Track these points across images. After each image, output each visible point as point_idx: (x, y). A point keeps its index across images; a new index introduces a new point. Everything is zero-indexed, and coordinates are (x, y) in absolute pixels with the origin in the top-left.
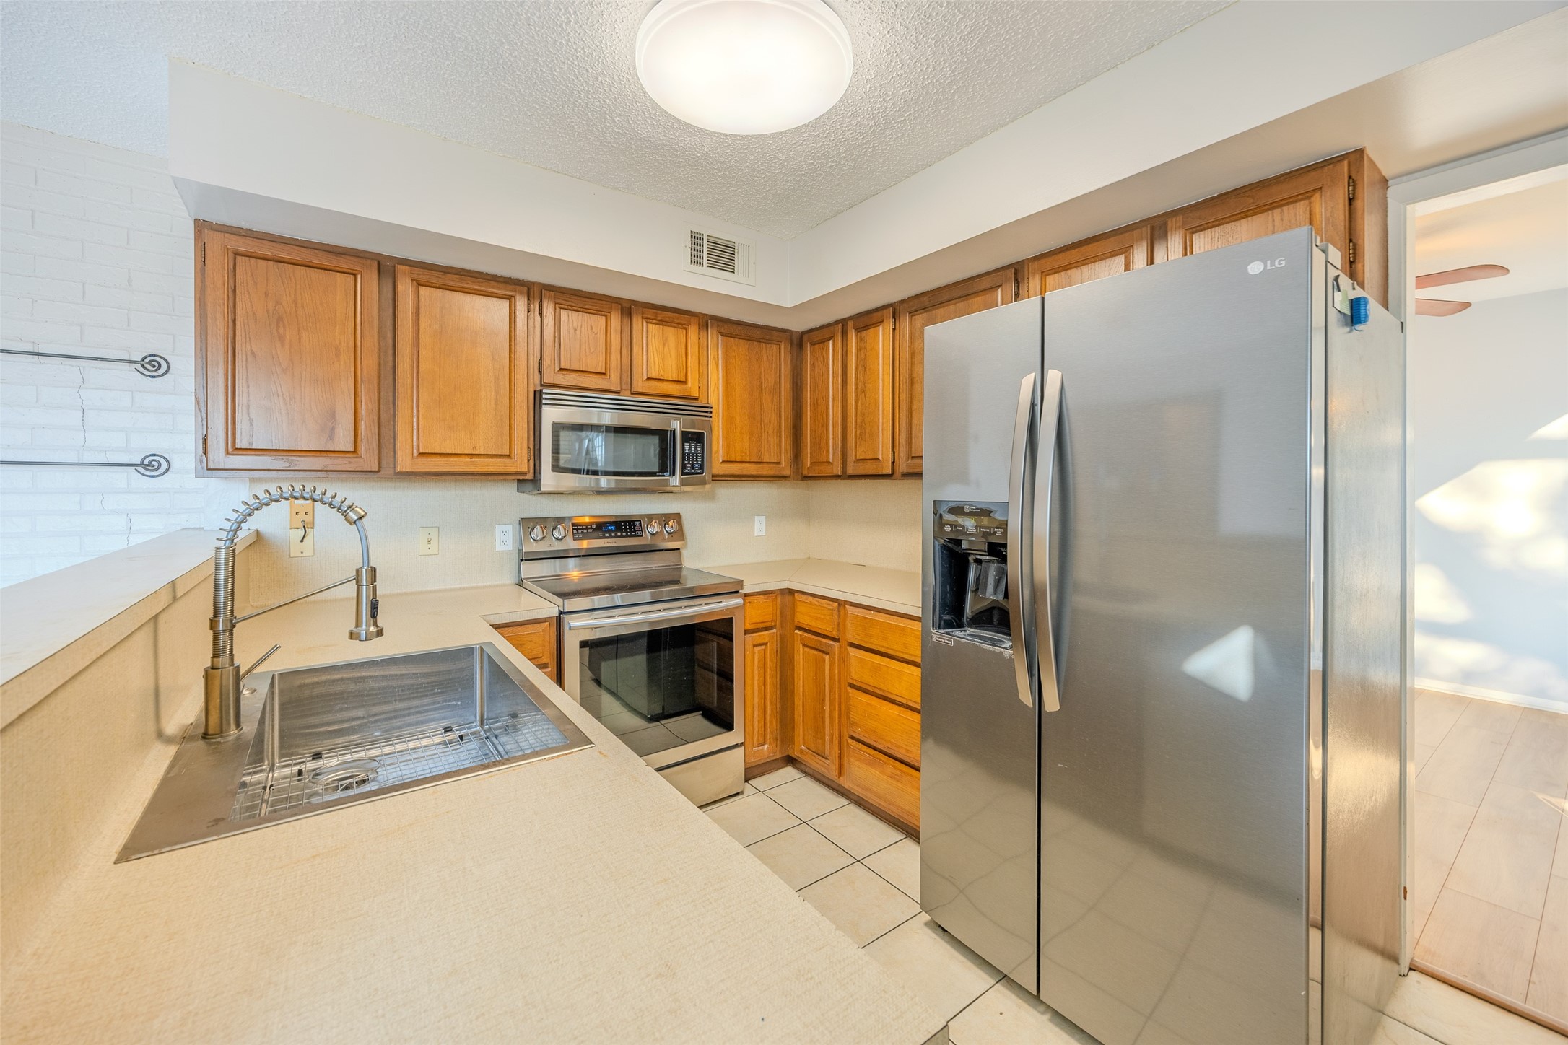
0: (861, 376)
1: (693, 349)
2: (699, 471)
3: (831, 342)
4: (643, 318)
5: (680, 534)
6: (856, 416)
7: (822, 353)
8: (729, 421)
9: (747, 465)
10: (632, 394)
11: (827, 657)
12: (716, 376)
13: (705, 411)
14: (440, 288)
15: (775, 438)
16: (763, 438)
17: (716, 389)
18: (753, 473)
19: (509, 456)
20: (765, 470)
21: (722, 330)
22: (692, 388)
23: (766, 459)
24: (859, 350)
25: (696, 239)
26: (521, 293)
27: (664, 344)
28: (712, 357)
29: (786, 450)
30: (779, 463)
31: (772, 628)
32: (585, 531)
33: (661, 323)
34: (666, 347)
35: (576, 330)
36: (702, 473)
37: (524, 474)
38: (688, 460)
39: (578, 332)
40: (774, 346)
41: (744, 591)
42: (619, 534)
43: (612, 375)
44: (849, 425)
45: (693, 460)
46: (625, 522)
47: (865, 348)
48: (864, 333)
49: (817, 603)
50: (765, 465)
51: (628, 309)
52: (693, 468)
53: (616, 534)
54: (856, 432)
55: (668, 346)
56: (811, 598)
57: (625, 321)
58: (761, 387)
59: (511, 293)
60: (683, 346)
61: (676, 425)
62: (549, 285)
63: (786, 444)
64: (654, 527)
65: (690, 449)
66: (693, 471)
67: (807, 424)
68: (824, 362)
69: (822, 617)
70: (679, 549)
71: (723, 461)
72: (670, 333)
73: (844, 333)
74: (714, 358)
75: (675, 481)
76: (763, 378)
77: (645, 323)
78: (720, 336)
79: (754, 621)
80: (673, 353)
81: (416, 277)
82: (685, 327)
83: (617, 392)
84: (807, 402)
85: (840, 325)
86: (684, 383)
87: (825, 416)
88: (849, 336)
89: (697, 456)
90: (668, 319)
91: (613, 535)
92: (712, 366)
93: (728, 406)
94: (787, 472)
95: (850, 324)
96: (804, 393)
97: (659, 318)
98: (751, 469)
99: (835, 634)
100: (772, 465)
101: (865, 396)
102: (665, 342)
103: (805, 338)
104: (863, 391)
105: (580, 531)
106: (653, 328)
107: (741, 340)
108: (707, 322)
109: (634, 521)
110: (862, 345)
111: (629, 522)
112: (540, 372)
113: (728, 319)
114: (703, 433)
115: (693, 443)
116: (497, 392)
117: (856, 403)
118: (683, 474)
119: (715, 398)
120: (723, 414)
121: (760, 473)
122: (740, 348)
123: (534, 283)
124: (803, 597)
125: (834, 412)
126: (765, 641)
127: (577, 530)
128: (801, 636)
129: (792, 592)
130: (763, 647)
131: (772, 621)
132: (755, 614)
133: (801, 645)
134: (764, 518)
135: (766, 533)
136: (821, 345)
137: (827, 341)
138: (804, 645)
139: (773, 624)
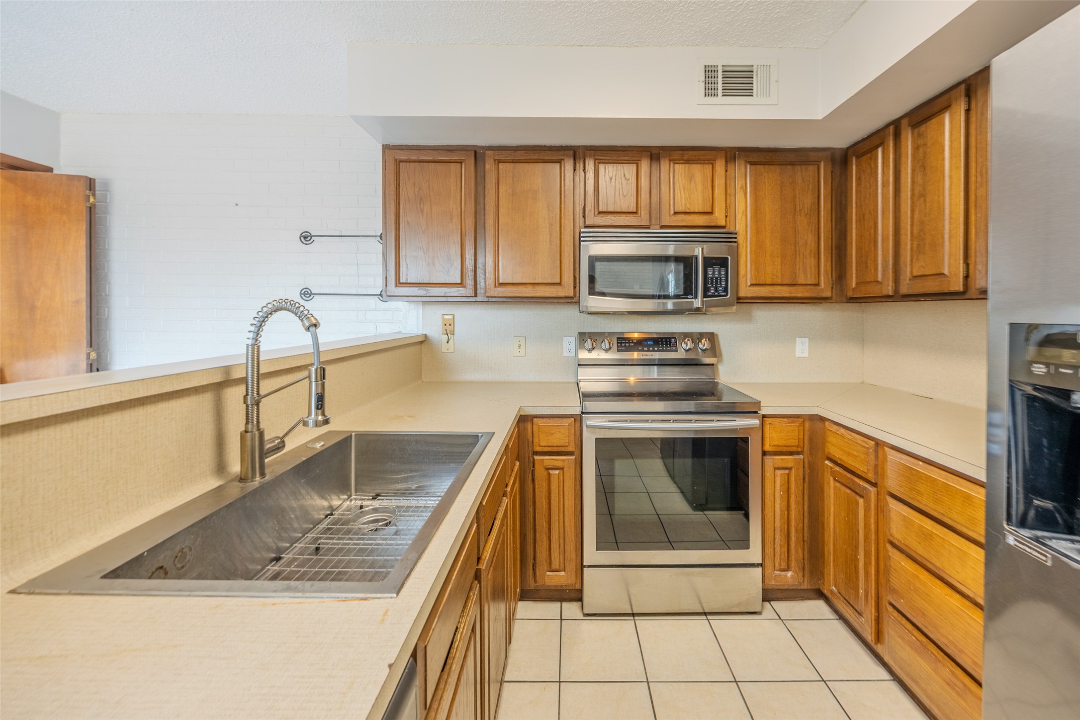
0: (919, 179)
1: (719, 182)
2: (723, 294)
3: (880, 150)
4: (670, 160)
5: (714, 350)
6: (912, 225)
7: (869, 164)
8: (759, 248)
9: (779, 288)
10: (662, 227)
11: (861, 501)
12: (743, 204)
13: (730, 237)
14: (512, 162)
15: (812, 259)
16: (798, 259)
17: (744, 216)
18: (785, 295)
19: (560, 284)
20: (799, 292)
21: (751, 159)
22: (719, 217)
23: (801, 280)
24: (916, 149)
25: (710, 72)
26: (568, 156)
27: (691, 181)
28: (740, 186)
29: (826, 271)
30: (818, 285)
31: (799, 453)
32: (627, 344)
33: (688, 161)
34: (693, 183)
35: (611, 179)
36: (727, 295)
38: (712, 283)
39: (613, 180)
40: (811, 168)
41: (763, 412)
42: (656, 349)
43: (643, 214)
44: (903, 237)
45: (716, 283)
46: (662, 339)
47: (925, 145)
48: (923, 128)
49: (850, 437)
50: (801, 288)
51: (655, 154)
52: (716, 290)
53: (653, 349)
54: (912, 244)
55: (695, 182)
56: (842, 430)
57: (654, 167)
58: (795, 210)
59: (561, 157)
60: (709, 180)
61: (698, 251)
62: (591, 146)
63: (825, 265)
64: (686, 344)
65: (714, 273)
66: (716, 294)
67: (852, 243)
68: (872, 173)
69: (855, 453)
70: (713, 365)
71: (752, 285)
72: (696, 169)
73: (897, 135)
74: (742, 187)
75: (697, 303)
76: (797, 200)
77: (672, 164)
78: (748, 166)
79: (776, 443)
80: (700, 187)
81: (497, 157)
82: (711, 162)
83: (648, 227)
84: (852, 220)
85: (891, 128)
86: (711, 213)
87: (872, 231)
88: (903, 136)
89: (721, 280)
90: (694, 158)
91: (651, 349)
92: (740, 196)
93: (758, 230)
94: (828, 294)
95: (905, 122)
96: (849, 211)
97: (685, 158)
98: (784, 292)
99: (871, 476)
100: (808, 287)
101: (925, 200)
102: (691, 178)
103: (850, 153)
104: (923, 195)
105: (623, 345)
106: (680, 168)
107: (772, 166)
108: (732, 155)
109: (670, 338)
110: (920, 142)
111: (666, 339)
112: (584, 216)
113: (758, 148)
114: (727, 258)
115: (717, 268)
116: (551, 234)
117: (913, 211)
118: (705, 296)
119: (742, 225)
120: (751, 239)
121: (794, 295)
122: (771, 176)
123: (579, 147)
124: (834, 428)
125: (884, 225)
126: (789, 465)
127: (621, 343)
128: (831, 468)
129: (822, 419)
130: (787, 472)
131: (797, 446)
132: (775, 437)
133: (832, 479)
134: (807, 340)
135: (806, 355)
136: (869, 155)
137: (877, 147)
138: (835, 479)
139: (799, 449)
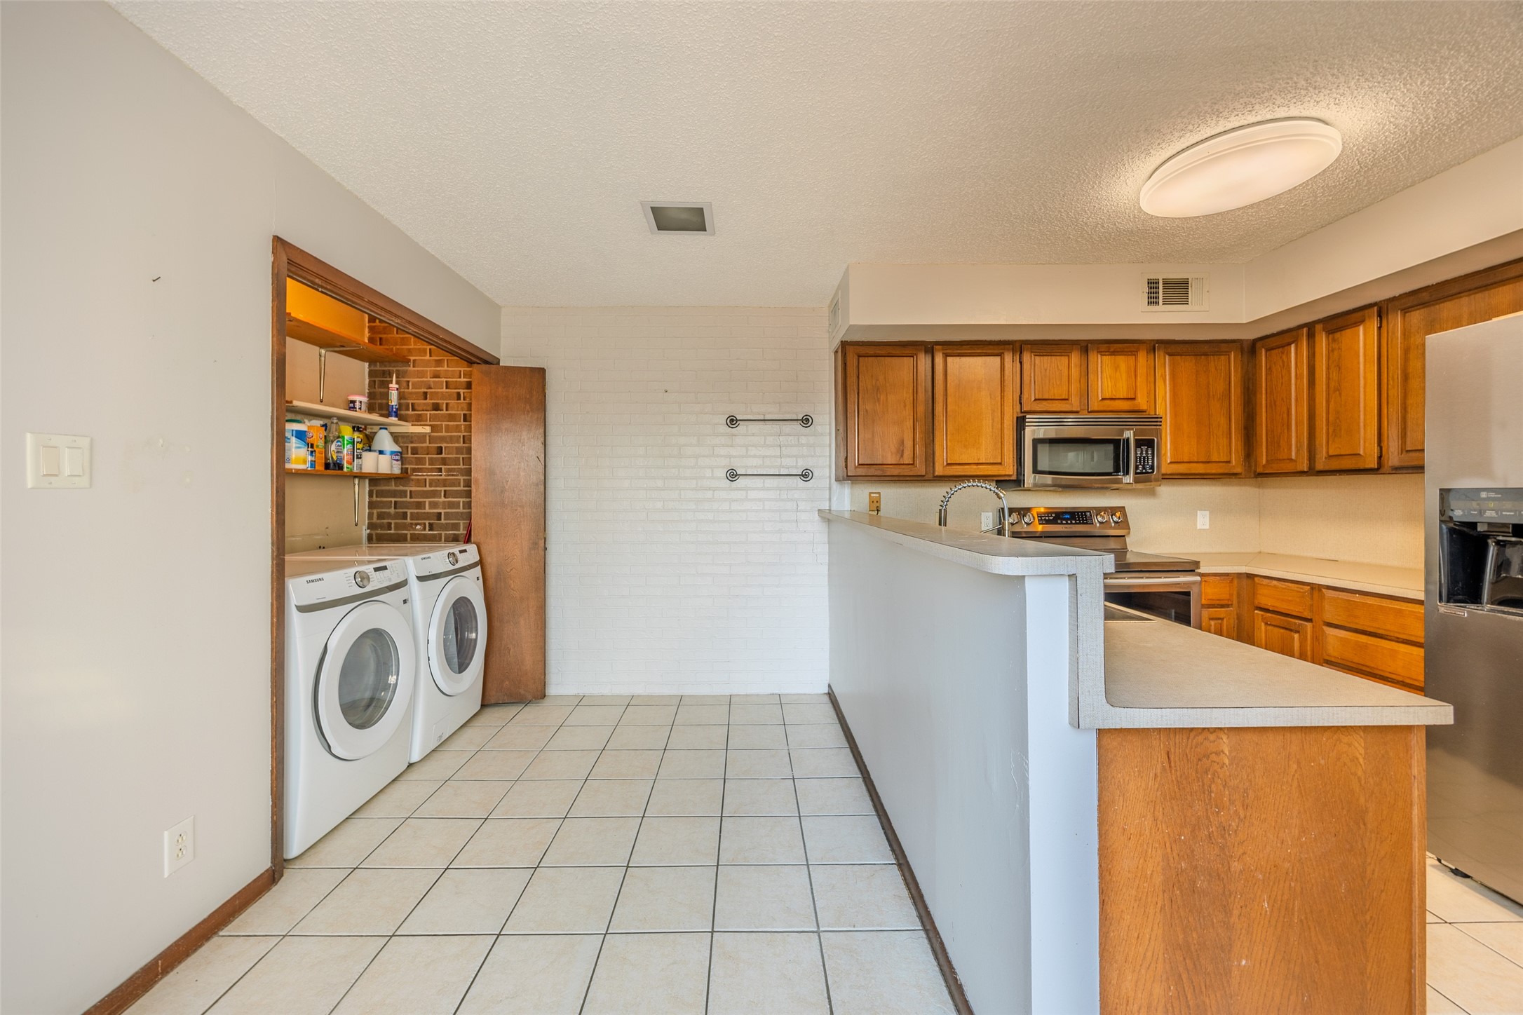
1: (1142, 370)
2: (1150, 471)
3: (1293, 346)
4: (1098, 352)
5: (1124, 524)
7: (1281, 357)
8: (1176, 428)
9: (1195, 464)
10: (1089, 412)
11: (1297, 635)
12: (1164, 391)
13: (1156, 421)
14: (958, 356)
15: (1225, 439)
16: (1212, 439)
17: (1163, 404)
18: (1201, 472)
19: (1000, 464)
20: (1213, 469)
21: (1169, 350)
22: (1142, 402)
23: (1215, 458)
25: (1152, 284)
26: (1008, 350)
27: (1116, 371)
28: (1160, 374)
29: (1237, 450)
30: (1229, 462)
31: (1228, 606)
32: (1047, 518)
33: (1114, 353)
34: (1118, 373)
35: (1046, 370)
36: (1153, 472)
37: (1010, 476)
38: (1140, 462)
39: (1048, 371)
40: (1223, 357)
41: (1202, 570)
42: (1074, 522)
43: (1073, 400)
45: (1144, 462)
46: (1078, 513)
49: (1282, 586)
50: (1214, 464)
51: (1085, 347)
52: (1144, 468)
53: (1071, 522)
55: (1120, 371)
56: (1274, 582)
57: (1083, 356)
58: (1209, 395)
59: (1001, 351)
60: (1133, 370)
61: (1129, 434)
62: (1027, 341)
63: (1236, 445)
64: (1103, 517)
65: (1142, 453)
66: (1144, 471)
67: (1262, 425)
68: (1284, 366)
69: (1289, 598)
70: (1124, 536)
71: (1171, 463)
72: (1122, 361)
73: (1310, 336)
74: (1162, 375)
75: (1129, 479)
76: (1211, 387)
77: (1099, 356)
78: (1167, 356)
79: (1210, 597)
80: (1124, 376)
81: (945, 352)
82: (1134, 353)
83: (1077, 412)
84: (1261, 404)
85: (1306, 329)
86: (1134, 399)
87: (1285, 415)
88: (1316, 338)
89: (1148, 459)
90: (1119, 350)
91: (1069, 522)
92: (1159, 383)
93: (1175, 415)
94: (1238, 470)
95: (1318, 327)
96: (1259, 396)
97: (1112, 350)
98: (1200, 469)
99: (1308, 615)
100: (1221, 464)
102: (1117, 368)
103: (1259, 345)
104: (1336, 390)
105: (1043, 518)
106: (1107, 359)
107: (1188, 357)
108: (1153, 346)
109: (1085, 512)
110: (1333, 346)
111: (1082, 512)
112: (1021, 403)
113: (1175, 340)
114: (1154, 440)
115: (1144, 448)
116: (993, 420)
117: (1328, 402)
118: (1136, 473)
119: (1164, 408)
120: (1170, 422)
121: (1208, 471)
122: (1187, 365)
123: (1016, 341)
124: (1266, 581)
125: (1297, 412)
126: (1222, 616)
127: (1041, 517)
128: (1262, 615)
129: (1250, 576)
130: (1220, 621)
131: (1229, 600)
132: (1212, 592)
133: (1263, 624)
134: (1207, 513)
135: (1207, 527)
136: (1280, 350)
137: (1289, 344)
138: (1266, 624)
139: (1230, 603)
